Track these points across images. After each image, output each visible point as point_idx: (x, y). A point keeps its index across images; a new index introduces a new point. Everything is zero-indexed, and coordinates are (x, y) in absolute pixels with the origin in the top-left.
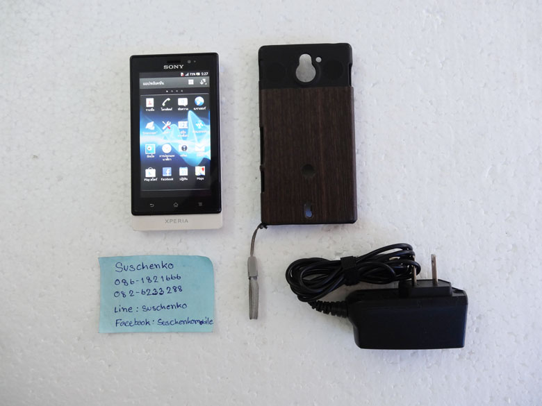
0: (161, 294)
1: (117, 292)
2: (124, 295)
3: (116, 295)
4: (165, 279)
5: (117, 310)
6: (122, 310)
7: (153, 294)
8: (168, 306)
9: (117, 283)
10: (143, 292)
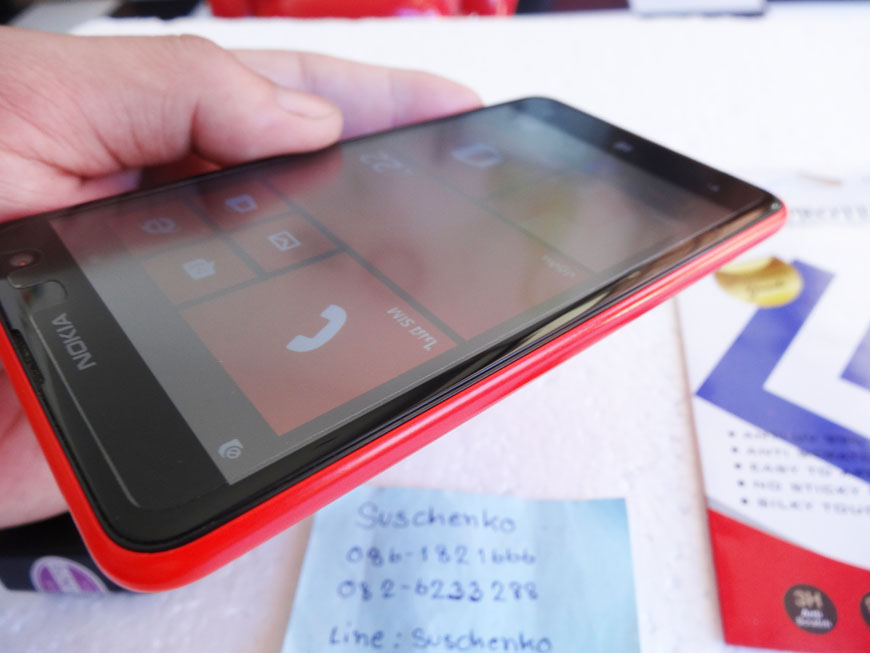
0: (473, 599)
1: (349, 583)
2: (366, 594)
3: (346, 590)
4: (488, 556)
5: (339, 636)
6: (352, 639)
7: (451, 597)
8: (494, 641)
9: (355, 556)
10: (420, 588)
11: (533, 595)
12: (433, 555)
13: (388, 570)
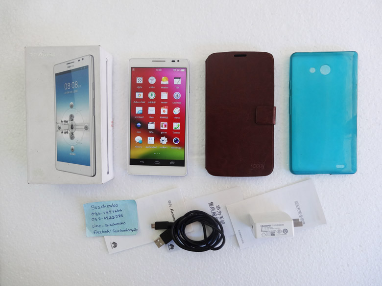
0: (113, 219)
1: (93, 219)
2: (96, 220)
4: (114, 211)
6: (96, 226)
7: (110, 219)
8: (117, 224)
9: (93, 214)
10: (105, 218)
11: (122, 216)
12: (105, 213)
13: (99, 216)
